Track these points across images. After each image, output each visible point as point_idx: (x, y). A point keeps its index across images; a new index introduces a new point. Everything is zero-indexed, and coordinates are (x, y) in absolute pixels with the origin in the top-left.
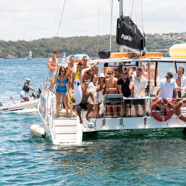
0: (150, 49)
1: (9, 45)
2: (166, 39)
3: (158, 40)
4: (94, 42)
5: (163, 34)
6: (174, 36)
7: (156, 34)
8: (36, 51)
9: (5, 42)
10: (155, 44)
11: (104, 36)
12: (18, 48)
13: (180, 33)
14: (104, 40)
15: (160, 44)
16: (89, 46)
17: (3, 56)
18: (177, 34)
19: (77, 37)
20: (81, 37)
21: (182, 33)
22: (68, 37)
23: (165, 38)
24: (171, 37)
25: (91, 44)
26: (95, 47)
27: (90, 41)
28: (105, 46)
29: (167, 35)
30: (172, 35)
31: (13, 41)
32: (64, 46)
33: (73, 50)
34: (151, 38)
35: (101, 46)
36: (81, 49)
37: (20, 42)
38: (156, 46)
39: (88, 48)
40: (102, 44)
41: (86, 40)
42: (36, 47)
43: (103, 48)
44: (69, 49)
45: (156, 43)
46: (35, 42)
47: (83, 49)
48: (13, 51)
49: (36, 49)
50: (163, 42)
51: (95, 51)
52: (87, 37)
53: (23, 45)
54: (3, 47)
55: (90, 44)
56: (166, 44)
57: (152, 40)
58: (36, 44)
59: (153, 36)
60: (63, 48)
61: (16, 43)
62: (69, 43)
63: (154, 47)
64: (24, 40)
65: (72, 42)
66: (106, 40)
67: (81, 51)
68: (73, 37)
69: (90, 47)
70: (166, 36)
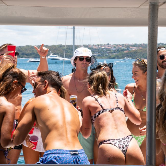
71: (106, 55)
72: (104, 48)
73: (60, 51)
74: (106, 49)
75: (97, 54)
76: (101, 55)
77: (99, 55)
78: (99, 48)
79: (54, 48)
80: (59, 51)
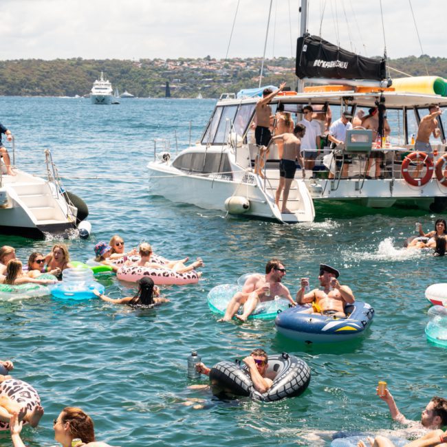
0: (147, 84)
2: (173, 67)
3: (159, 70)
4: (53, 70)
5: (168, 61)
6: (186, 65)
7: (155, 60)
10: (155, 77)
11: (68, 60)
13: (196, 59)
14: (70, 67)
15: (163, 75)
16: (43, 76)
18: (190, 60)
19: (22, 60)
20: (30, 61)
21: (199, 59)
22: (8, 61)
23: (171, 66)
24: (180, 65)
25: (48, 72)
26: (54, 78)
27: (45, 67)
28: (71, 77)
29: (175, 61)
30: (182, 62)
33: (17, 82)
34: (148, 66)
35: (65, 76)
36: (30, 80)
38: (157, 79)
39: (41, 80)
40: (66, 73)
41: (39, 65)
43: (68, 81)
44: (9, 80)
45: (157, 75)
50: (168, 73)
51: (54, 85)
52: (40, 61)
55: (45, 74)
56: (173, 76)
57: (149, 69)
59: (151, 63)
62: (9, 71)
63: (153, 80)
65: (14, 69)
66: (73, 67)
67: (30, 84)
68: (16, 60)
69: (46, 78)
70: (172, 63)
71: (204, 88)
72: (198, 70)
73: (78, 77)
74: (204, 71)
75: (180, 86)
76: (188, 87)
77: (184, 88)
78: (185, 68)
79: (59, 69)
80: (73, 75)
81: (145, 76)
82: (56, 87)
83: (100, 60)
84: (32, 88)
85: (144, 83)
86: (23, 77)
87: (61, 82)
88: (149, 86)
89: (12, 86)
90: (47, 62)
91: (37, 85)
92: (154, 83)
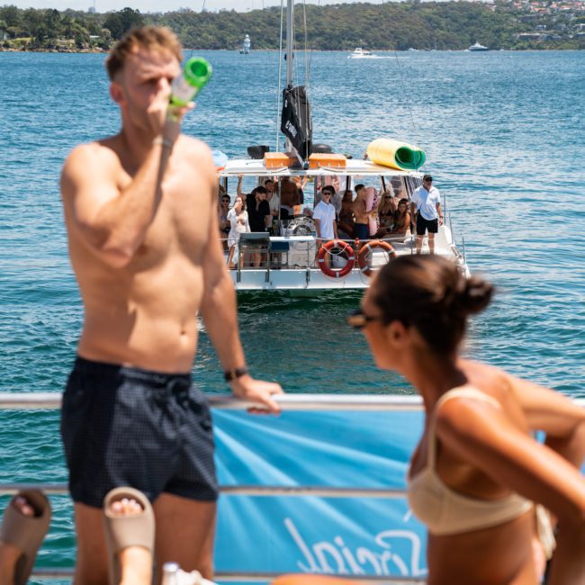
0: (501, 33)
1: (202, 22)
2: (537, 10)
3: (519, 13)
4: (382, 16)
6: (554, 5)
8: (258, 33)
9: (195, 15)
10: (512, 22)
11: (403, 3)
12: (221, 27)
14: (404, 12)
15: (524, 20)
16: (370, 24)
17: (189, 43)
19: (345, 5)
20: (354, 5)
22: (328, 5)
23: (534, 8)
24: (547, 7)
25: (376, 20)
26: (384, 27)
27: (373, 13)
28: (405, 25)
31: (210, 13)
32: (319, 24)
33: (337, 33)
34: (505, 9)
35: (397, 24)
36: (353, 31)
37: (225, 14)
38: (515, 25)
39: (367, 29)
40: (397, 20)
41: (365, 11)
42: (258, 25)
43: (401, 30)
44: (328, 31)
45: (515, 20)
46: (256, 13)
47: (358, 30)
48: (210, 34)
49: (258, 30)
50: (531, 18)
51: (382, 36)
52: (368, 5)
53: (232, 21)
54: (190, 24)
55: (373, 21)
56: (536, 21)
57: (506, 12)
58: (259, 20)
59: (508, 5)
60: (317, 28)
61: (218, 16)
62: (329, 19)
63: (510, 28)
64: (233, 11)
65: (334, 16)
66: (407, 13)
67: (353, 35)
68: (338, 5)
69: (373, 26)
70: (537, 4)
81: (500, 22)
82: (385, 38)
83: (443, 3)
84: (355, 40)
85: (498, 31)
86: (345, 26)
87: (392, 32)
88: (505, 35)
89: (330, 38)
90: (375, 6)
91: (362, 37)
92: (511, 31)
